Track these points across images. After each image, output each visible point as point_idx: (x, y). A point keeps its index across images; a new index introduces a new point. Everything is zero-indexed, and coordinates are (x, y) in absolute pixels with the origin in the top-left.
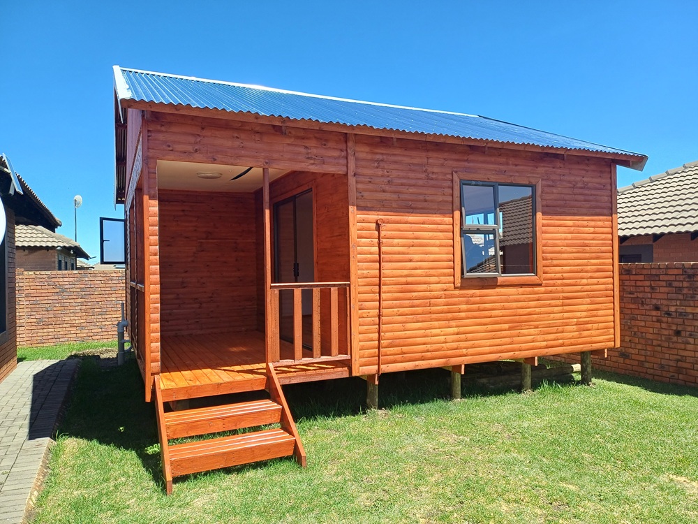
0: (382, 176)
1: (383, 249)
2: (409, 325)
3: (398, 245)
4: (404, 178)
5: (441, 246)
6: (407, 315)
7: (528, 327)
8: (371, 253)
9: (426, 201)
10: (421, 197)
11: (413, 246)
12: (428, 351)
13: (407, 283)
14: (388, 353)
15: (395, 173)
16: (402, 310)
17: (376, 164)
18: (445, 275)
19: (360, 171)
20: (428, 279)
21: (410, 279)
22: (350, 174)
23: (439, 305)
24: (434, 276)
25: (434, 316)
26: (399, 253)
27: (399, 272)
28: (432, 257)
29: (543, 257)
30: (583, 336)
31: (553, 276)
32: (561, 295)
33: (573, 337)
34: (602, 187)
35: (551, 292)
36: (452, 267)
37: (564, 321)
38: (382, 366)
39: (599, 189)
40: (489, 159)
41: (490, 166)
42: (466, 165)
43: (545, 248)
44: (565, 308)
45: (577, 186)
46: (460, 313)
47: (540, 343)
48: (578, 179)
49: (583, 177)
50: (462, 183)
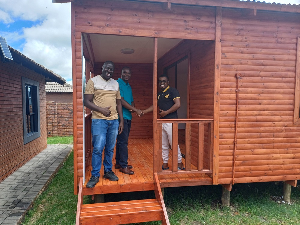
0: (241, 41)
1: (240, 95)
2: (256, 151)
3: (251, 93)
4: (258, 42)
5: (284, 93)
6: (255, 143)
8: (230, 99)
9: (274, 59)
10: (271, 57)
11: (262, 93)
12: (270, 170)
13: (257, 121)
14: (240, 170)
15: (251, 39)
16: (251, 140)
17: (237, 33)
18: (286, 115)
19: (225, 37)
20: (273, 118)
21: (259, 118)
22: (217, 40)
23: (280, 137)
24: (278, 115)
25: (276, 145)
26: (251, 99)
27: (251, 112)
28: (277, 101)
36: (292, 110)
38: (235, 179)
46: (296, 143)
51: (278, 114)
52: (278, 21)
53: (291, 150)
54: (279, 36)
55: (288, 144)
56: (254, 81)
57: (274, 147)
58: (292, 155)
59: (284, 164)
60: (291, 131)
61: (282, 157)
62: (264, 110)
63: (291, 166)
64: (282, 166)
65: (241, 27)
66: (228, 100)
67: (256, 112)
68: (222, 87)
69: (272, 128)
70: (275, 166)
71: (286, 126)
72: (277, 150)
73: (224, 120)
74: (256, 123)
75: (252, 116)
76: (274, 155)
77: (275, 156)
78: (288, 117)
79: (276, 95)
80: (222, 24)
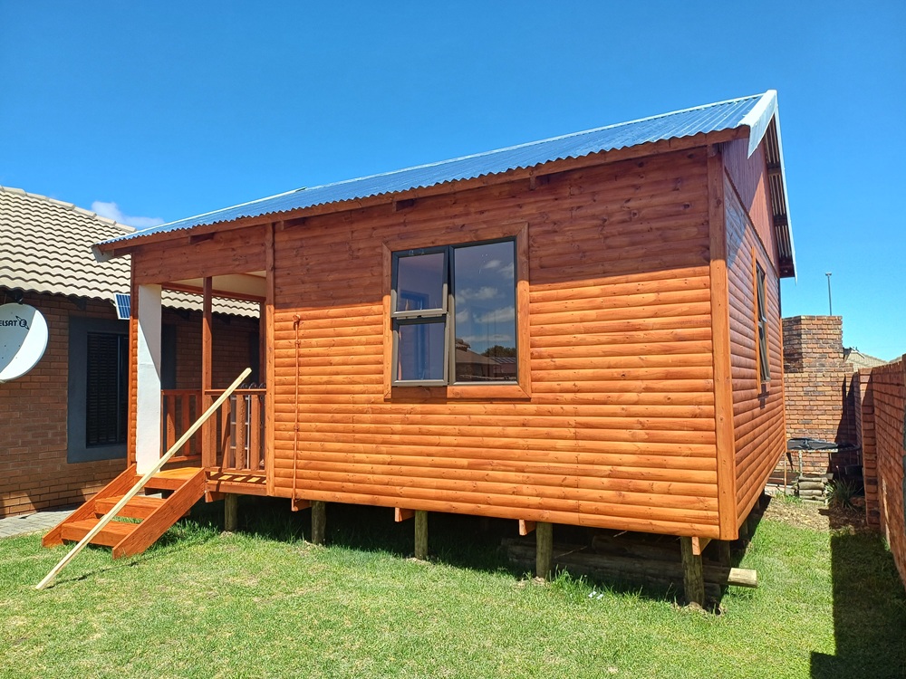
0: (301, 265)
1: (302, 350)
2: (329, 445)
3: (317, 345)
4: (324, 263)
5: (367, 343)
6: (326, 431)
7: (503, 468)
8: (289, 357)
10: (345, 284)
11: (333, 346)
12: (349, 481)
13: (327, 392)
14: (304, 475)
15: (314, 259)
16: (320, 425)
17: (295, 253)
18: (373, 382)
19: (279, 263)
20: (350, 387)
21: (329, 387)
23: (364, 423)
24: (359, 383)
25: (358, 436)
26: (318, 355)
27: (317, 378)
28: (356, 358)
29: (532, 354)
30: (628, 500)
31: (554, 385)
32: (572, 420)
33: (601, 500)
34: (682, 209)
35: (551, 413)
36: (382, 372)
37: (581, 466)
38: (297, 490)
39: (671, 216)
40: (436, 213)
41: (438, 223)
42: (403, 229)
43: (537, 338)
44: (582, 443)
45: (612, 220)
46: (392, 436)
47: (526, 498)
48: (615, 207)
49: (629, 200)
50: (396, 255)
51: (359, 380)
52: (352, 222)
53: (384, 448)
54: (355, 246)
55: (379, 437)
56: (321, 326)
57: (355, 441)
58: (387, 458)
59: (374, 473)
60: (382, 412)
61: (367, 460)
62: (337, 374)
63: (386, 478)
64: (370, 476)
66: (287, 359)
67: (325, 378)
68: (277, 338)
69: (350, 406)
70: (358, 476)
71: (373, 403)
72: (360, 446)
73: (281, 391)
74: (326, 396)
75: (320, 384)
76: (356, 455)
77: (358, 456)
78: (376, 386)
79: (355, 347)
80: (273, 244)
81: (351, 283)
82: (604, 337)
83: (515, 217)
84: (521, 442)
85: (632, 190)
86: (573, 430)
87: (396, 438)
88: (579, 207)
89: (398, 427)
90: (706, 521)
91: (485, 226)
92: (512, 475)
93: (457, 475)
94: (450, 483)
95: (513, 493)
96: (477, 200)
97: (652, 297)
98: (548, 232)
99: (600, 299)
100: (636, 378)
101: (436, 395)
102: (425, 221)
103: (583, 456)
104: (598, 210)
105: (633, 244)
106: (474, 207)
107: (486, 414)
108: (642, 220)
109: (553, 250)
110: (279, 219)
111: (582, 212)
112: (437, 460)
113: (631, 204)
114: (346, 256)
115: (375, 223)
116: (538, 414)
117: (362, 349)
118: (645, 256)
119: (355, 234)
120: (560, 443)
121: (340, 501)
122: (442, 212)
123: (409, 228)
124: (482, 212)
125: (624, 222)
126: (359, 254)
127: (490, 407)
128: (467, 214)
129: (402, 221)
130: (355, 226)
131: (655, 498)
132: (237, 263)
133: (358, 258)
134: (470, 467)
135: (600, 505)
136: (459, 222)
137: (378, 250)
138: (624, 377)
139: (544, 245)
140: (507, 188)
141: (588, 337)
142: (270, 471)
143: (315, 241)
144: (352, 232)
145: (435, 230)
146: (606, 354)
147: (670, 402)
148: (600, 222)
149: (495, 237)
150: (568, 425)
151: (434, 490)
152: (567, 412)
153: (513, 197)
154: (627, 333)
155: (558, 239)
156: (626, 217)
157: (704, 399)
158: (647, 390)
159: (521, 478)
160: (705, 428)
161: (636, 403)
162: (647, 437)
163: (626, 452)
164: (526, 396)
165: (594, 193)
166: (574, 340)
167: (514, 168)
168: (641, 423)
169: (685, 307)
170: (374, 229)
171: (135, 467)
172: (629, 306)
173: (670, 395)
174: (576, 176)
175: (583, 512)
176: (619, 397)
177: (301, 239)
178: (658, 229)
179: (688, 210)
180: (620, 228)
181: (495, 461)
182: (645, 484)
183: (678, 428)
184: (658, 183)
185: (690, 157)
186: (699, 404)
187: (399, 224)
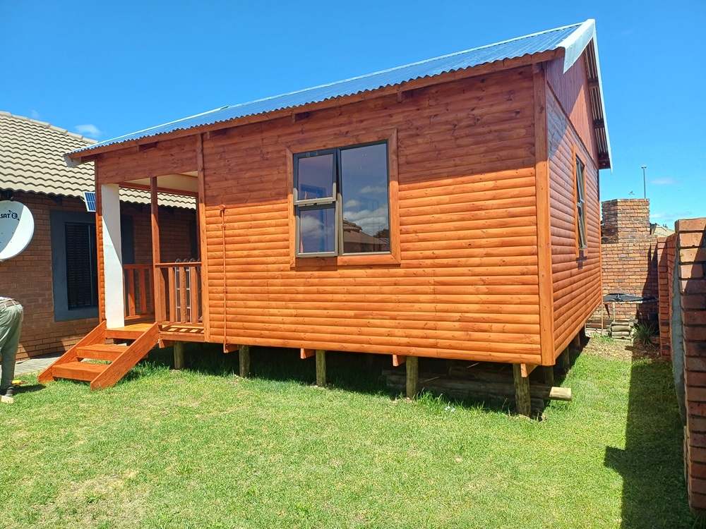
1: (227, 232)
2: (249, 303)
3: (238, 228)
4: (242, 164)
5: (277, 225)
7: (380, 317)
8: (217, 237)
9: (262, 182)
10: (257, 179)
11: (251, 228)
12: (267, 329)
13: (247, 264)
14: (232, 326)
15: (234, 161)
16: (242, 288)
18: (281, 255)
19: (208, 165)
20: (264, 259)
21: (248, 260)
22: (199, 169)
23: (276, 286)
25: (271, 296)
26: (239, 235)
27: (239, 253)
28: (268, 237)
29: (401, 230)
30: (473, 338)
31: (418, 253)
32: (432, 279)
33: (454, 338)
34: (514, 115)
35: (415, 275)
36: (288, 247)
37: (438, 314)
38: (227, 337)
39: (507, 120)
40: (326, 123)
41: (328, 131)
42: (301, 136)
43: (404, 218)
44: (438, 297)
45: (460, 125)
46: (297, 295)
47: (398, 338)
48: (463, 115)
49: (473, 109)
50: (297, 157)
51: (271, 254)
52: (262, 132)
53: (291, 304)
54: (265, 150)
55: (287, 296)
56: (241, 213)
57: (269, 300)
58: (293, 312)
59: (284, 323)
60: (289, 277)
61: (279, 313)
62: (254, 249)
63: (293, 327)
64: (281, 325)
65: (222, 149)
66: (216, 239)
67: (245, 253)
68: (208, 223)
69: (265, 274)
70: (272, 326)
71: (282, 271)
72: (274, 303)
73: (212, 263)
74: (247, 266)
75: (242, 257)
76: (270, 310)
77: (272, 311)
78: (284, 257)
79: (267, 228)
80: (202, 150)
81: (263, 179)
82: (455, 216)
83: (387, 125)
84: (394, 297)
85: (476, 101)
86: (432, 287)
87: (300, 296)
88: (436, 116)
89: (301, 288)
90: (531, 352)
91: (364, 132)
92: (387, 322)
93: (346, 323)
94: (341, 329)
95: (388, 335)
96: (357, 112)
97: (491, 184)
98: (412, 136)
99: (452, 187)
100: (479, 247)
101: (329, 264)
102: (318, 129)
103: (440, 306)
104: (450, 117)
105: (476, 143)
106: (355, 117)
107: (367, 277)
108: (484, 125)
109: (416, 149)
110: (206, 130)
111: (438, 119)
112: (331, 312)
113: (475, 112)
114: (258, 158)
115: (279, 132)
116: (406, 275)
117: (272, 229)
118: (486, 152)
119: (264, 141)
120: (423, 297)
121: (259, 345)
122: (331, 122)
123: (306, 135)
124: (362, 121)
125: (469, 126)
126: (268, 157)
127: (370, 271)
128: (350, 123)
129: (300, 129)
130: (265, 135)
131: (493, 336)
132: (175, 165)
133: (267, 159)
134: (356, 317)
135: (453, 342)
136: (344, 129)
137: (283, 153)
138: (470, 246)
139: (408, 146)
140: (380, 102)
141: (443, 216)
142: (207, 323)
143: (235, 147)
144: (263, 139)
145: (324, 137)
146: (457, 229)
147: (505, 264)
148: (452, 127)
149: (371, 140)
150: (429, 284)
151: (329, 335)
152: (428, 274)
153: (386, 109)
154: (472, 212)
155: (420, 140)
156: (471, 122)
157: (530, 261)
158: (488, 255)
159: (393, 324)
160: (531, 282)
161: (479, 266)
162: (487, 290)
163: (471, 302)
164: (397, 263)
165: (447, 104)
166: (432, 219)
167: (385, 85)
168: (483, 280)
169: (516, 191)
170: (279, 136)
171: (105, 323)
172: (474, 191)
173: (505, 258)
174: (433, 91)
175: (439, 348)
176: (466, 261)
177: (223, 146)
178: (495, 131)
179: (518, 116)
180: (467, 131)
181: (374, 312)
182: (486, 326)
183: (510, 283)
184: (495, 95)
185: (520, 73)
186: (527, 264)
187: (298, 133)
